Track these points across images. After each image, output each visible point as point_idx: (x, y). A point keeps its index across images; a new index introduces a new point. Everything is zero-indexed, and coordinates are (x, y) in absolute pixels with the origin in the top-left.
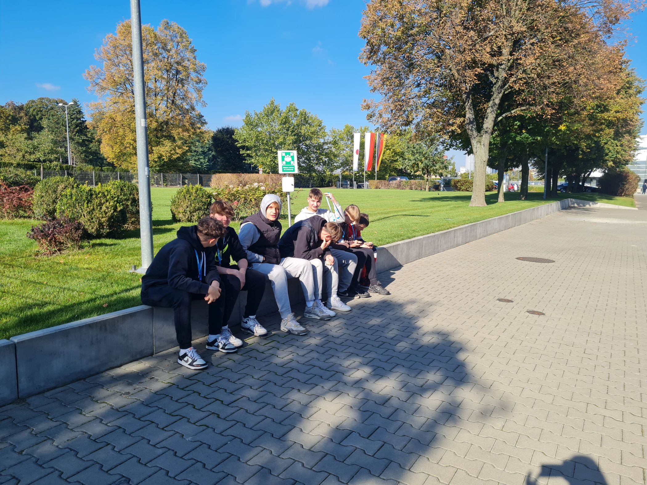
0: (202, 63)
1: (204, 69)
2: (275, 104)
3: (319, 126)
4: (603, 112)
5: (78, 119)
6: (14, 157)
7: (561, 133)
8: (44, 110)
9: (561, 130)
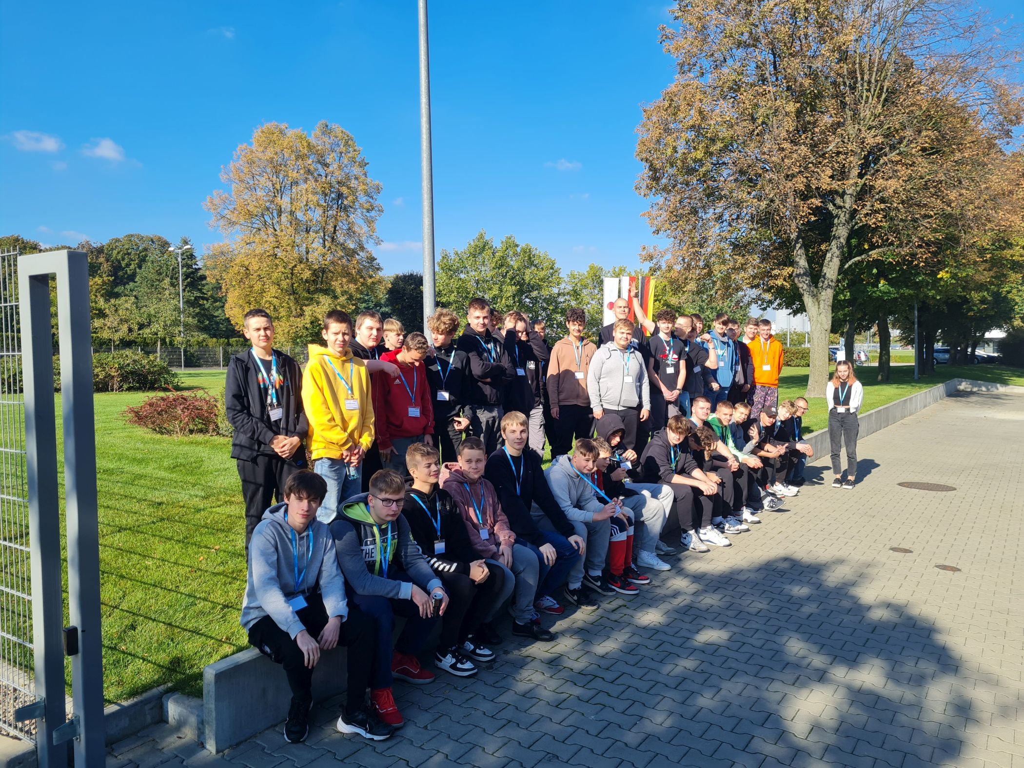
0: (377, 182)
1: (378, 189)
2: (487, 238)
3: (552, 268)
4: (1004, 248)
5: (189, 266)
6: (116, 331)
7: (942, 283)
8: (133, 252)
9: (941, 279)
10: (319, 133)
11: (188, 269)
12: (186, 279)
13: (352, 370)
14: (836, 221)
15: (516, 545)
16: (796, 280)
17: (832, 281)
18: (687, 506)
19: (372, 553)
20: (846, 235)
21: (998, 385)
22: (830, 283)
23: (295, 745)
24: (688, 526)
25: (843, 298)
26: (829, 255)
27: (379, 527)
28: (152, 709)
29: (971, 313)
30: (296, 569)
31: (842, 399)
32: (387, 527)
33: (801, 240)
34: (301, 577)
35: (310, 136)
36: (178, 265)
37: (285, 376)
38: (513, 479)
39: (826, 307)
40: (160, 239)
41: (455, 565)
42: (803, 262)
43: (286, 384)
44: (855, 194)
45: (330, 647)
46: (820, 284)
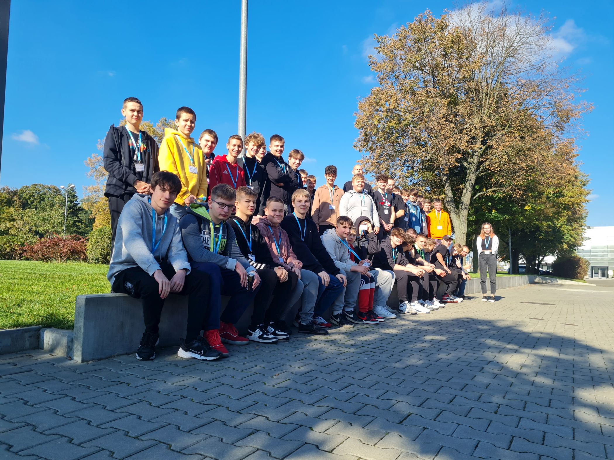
4: (560, 197)
5: (72, 202)
6: (21, 230)
7: (527, 212)
8: (36, 195)
9: (527, 210)
10: (160, 124)
11: (71, 203)
12: (70, 209)
13: (193, 150)
14: (468, 171)
15: (302, 270)
16: (446, 205)
17: (467, 205)
18: (403, 284)
19: (208, 241)
20: (475, 178)
21: (558, 280)
22: (466, 206)
23: (144, 362)
24: (404, 298)
25: (472, 219)
26: (465, 191)
27: (214, 225)
28: (31, 337)
29: (541, 237)
30: (154, 239)
31: (487, 246)
32: (220, 228)
33: (448, 181)
34: (157, 246)
35: (155, 126)
36: (65, 201)
37: (147, 146)
38: (300, 234)
39: (464, 220)
40: (54, 187)
41: (264, 265)
42: (450, 194)
43: (148, 150)
44: (479, 155)
45: (177, 289)
46: (460, 207)
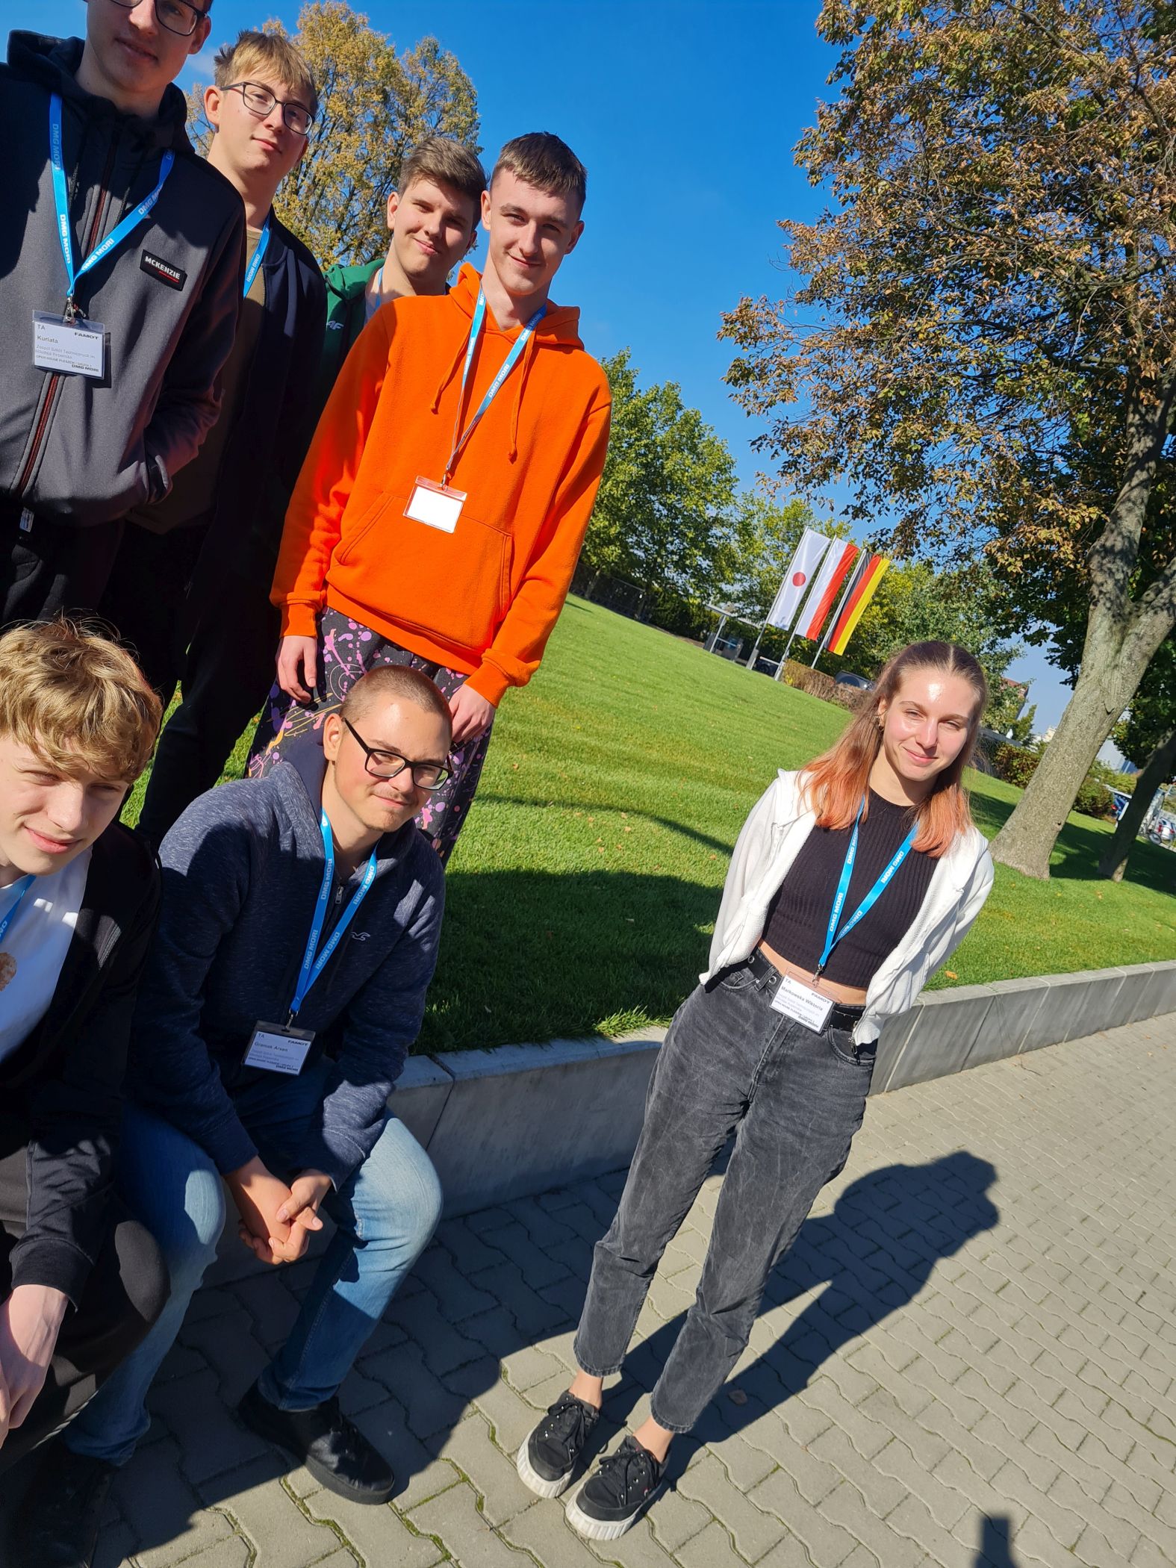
2: (628, 366)
3: (723, 471)
39: (1137, 657)
42: (1133, 524)
46: (1149, 595)
